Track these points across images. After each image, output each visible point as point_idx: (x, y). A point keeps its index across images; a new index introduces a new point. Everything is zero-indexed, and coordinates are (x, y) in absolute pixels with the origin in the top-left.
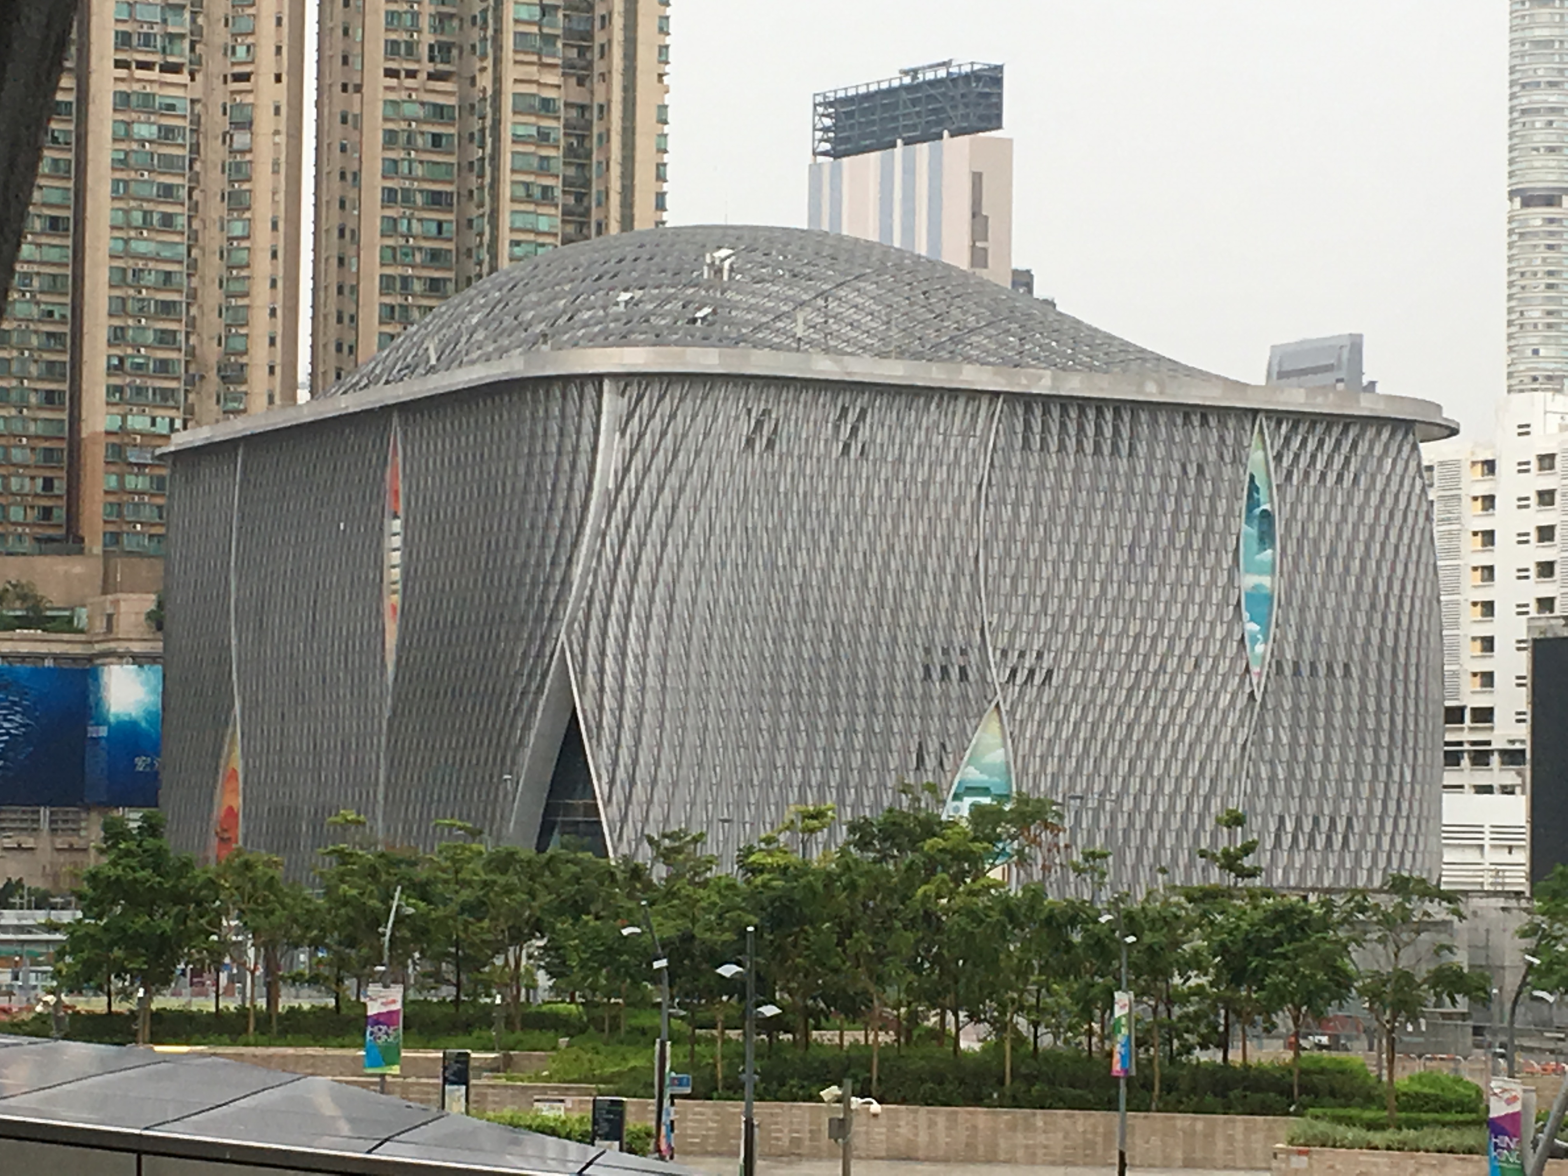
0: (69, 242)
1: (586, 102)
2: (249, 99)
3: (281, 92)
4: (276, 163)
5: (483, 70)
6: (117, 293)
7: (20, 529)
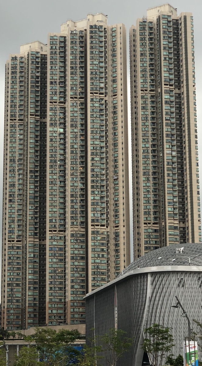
0: (85, 261)
1: (184, 227)
2: (118, 231)
3: (124, 229)
4: (124, 243)
5: (163, 221)
6: (93, 270)
7: (77, 319)
